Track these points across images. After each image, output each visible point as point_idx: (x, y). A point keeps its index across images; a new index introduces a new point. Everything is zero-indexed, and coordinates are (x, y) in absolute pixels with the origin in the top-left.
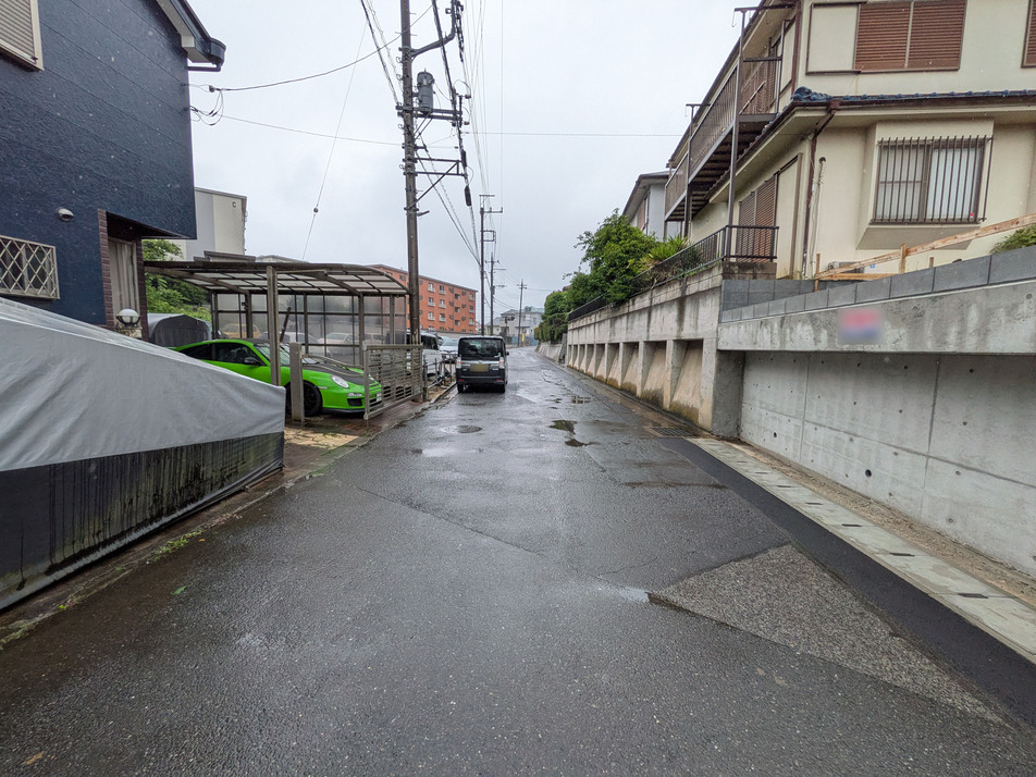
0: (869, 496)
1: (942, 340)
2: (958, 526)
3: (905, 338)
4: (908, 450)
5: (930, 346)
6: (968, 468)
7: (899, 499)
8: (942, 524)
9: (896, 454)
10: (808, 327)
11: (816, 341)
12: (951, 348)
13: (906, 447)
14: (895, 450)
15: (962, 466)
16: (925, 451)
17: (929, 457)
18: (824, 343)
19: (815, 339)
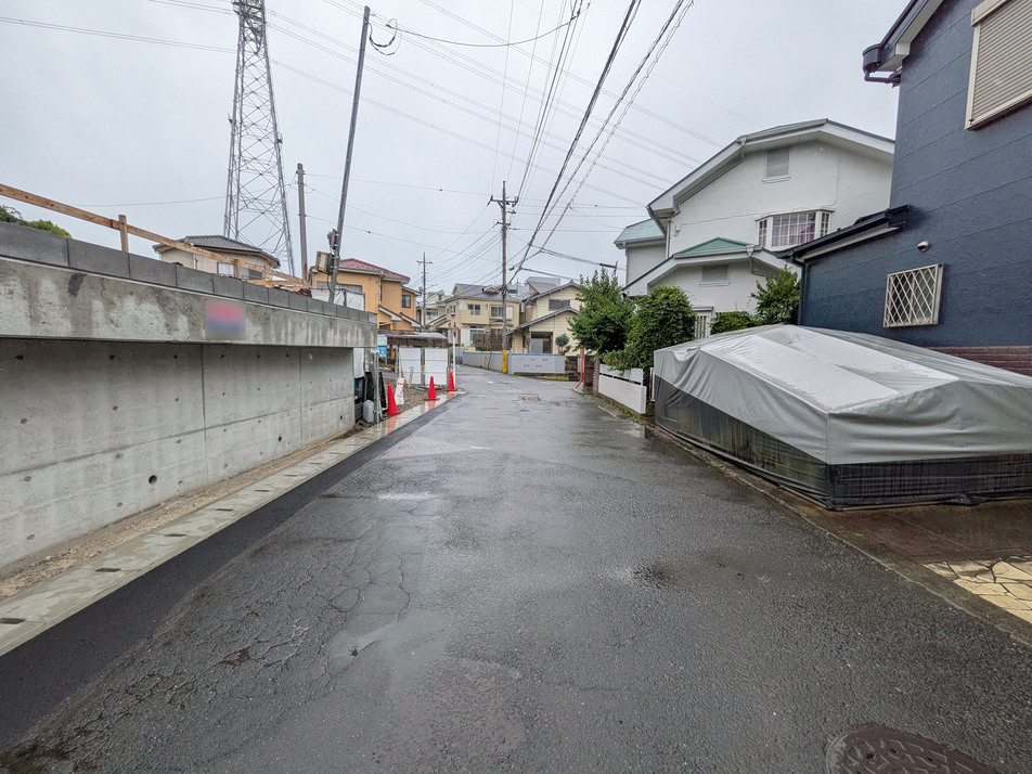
0: (157, 502)
1: (279, 339)
2: (230, 466)
4: (189, 433)
5: (274, 342)
6: (229, 424)
7: (189, 480)
8: (222, 473)
9: (179, 441)
10: (150, 307)
11: (172, 329)
12: (283, 343)
13: (188, 430)
14: (177, 439)
15: (225, 424)
16: (201, 427)
17: (205, 429)
18: (182, 332)
19: (167, 325)
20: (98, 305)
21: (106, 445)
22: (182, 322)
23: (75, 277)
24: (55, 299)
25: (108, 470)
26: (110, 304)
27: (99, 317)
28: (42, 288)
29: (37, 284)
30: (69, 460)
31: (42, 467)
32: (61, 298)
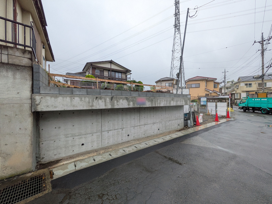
0: (129, 140)
1: (155, 105)
2: (145, 135)
3: (150, 104)
4: (136, 126)
6: (145, 125)
9: (134, 128)
10: (125, 101)
12: (157, 106)
16: (139, 125)
18: (131, 105)
19: (128, 104)
20: (115, 102)
21: (120, 127)
22: (131, 103)
23: (112, 97)
24: (109, 102)
25: (121, 132)
26: (117, 101)
27: (116, 104)
28: (107, 100)
29: (106, 99)
30: (114, 130)
31: (110, 130)
32: (110, 101)
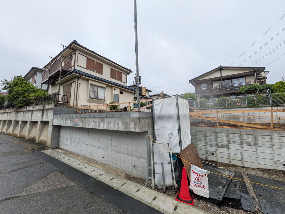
0: (81, 154)
3: (82, 125)
5: (84, 127)
7: (85, 154)
8: (89, 157)
10: (70, 121)
11: (71, 124)
14: (84, 144)
15: (91, 146)
21: (78, 141)
25: (78, 145)
31: (74, 142)
